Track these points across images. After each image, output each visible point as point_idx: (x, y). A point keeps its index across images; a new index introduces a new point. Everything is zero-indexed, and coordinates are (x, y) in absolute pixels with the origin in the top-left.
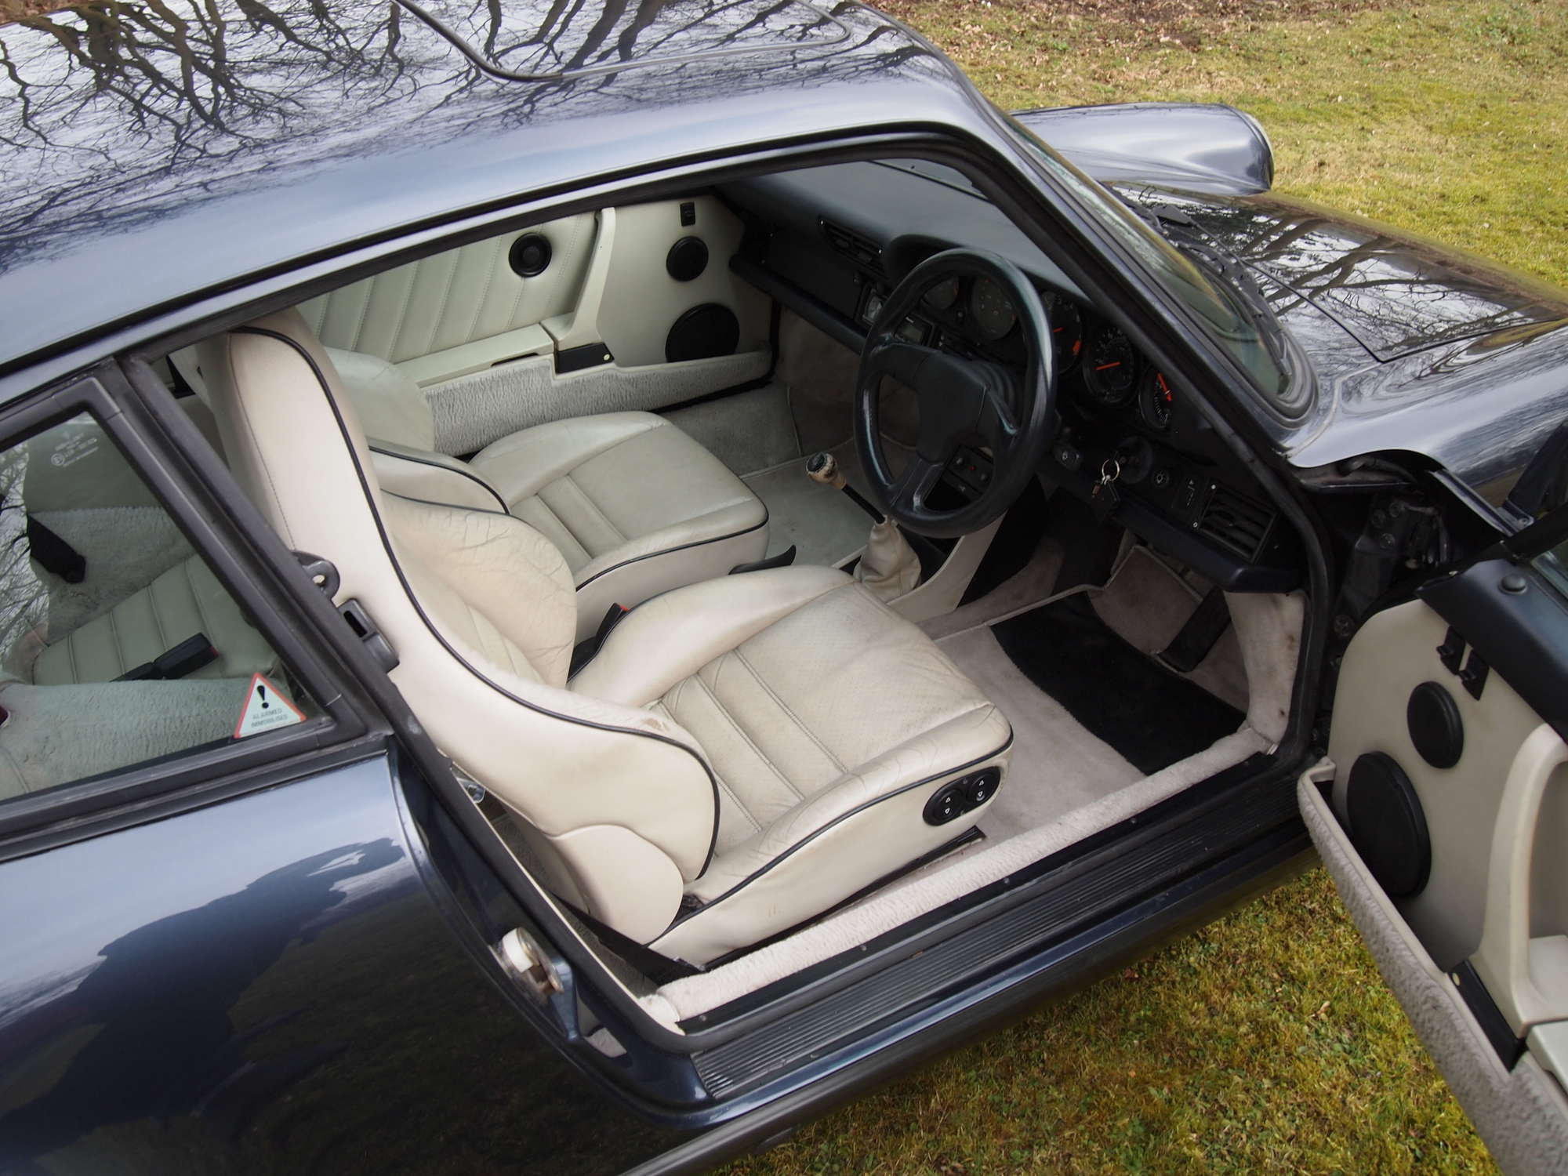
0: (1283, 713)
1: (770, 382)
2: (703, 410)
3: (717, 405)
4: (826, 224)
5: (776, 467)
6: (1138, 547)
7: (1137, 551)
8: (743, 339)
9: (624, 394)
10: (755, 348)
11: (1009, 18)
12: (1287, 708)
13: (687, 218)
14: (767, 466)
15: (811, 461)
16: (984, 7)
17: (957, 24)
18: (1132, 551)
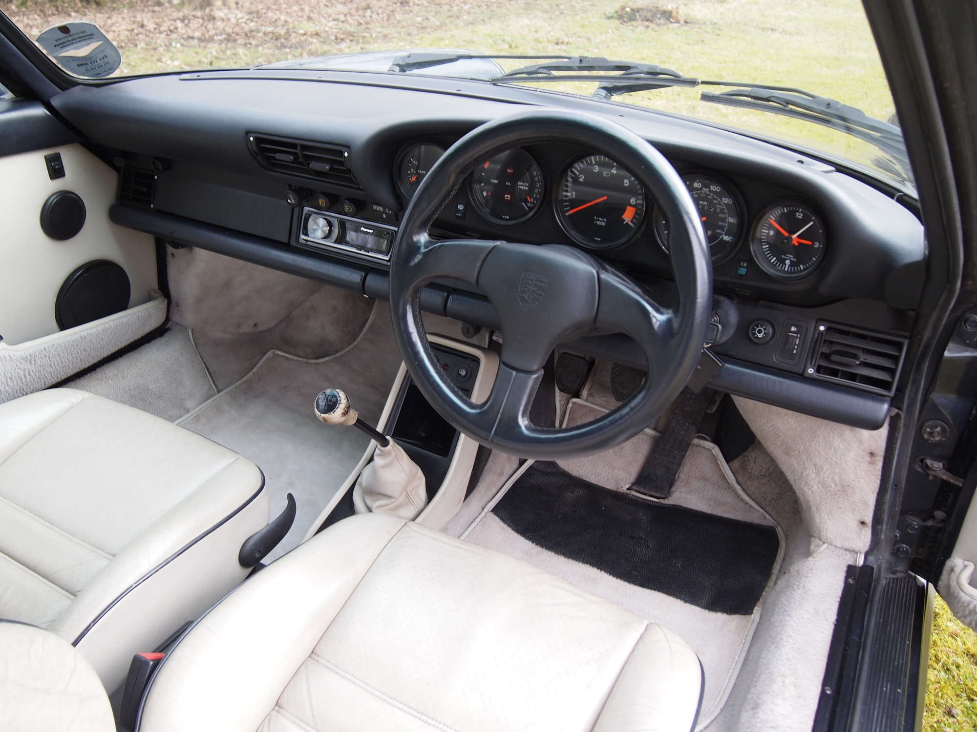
0: (863, 523)
1: (169, 329)
2: (110, 371)
3: (122, 363)
4: (256, 139)
5: (197, 409)
6: (575, 400)
7: (574, 403)
8: (135, 292)
9: (22, 375)
10: (149, 299)
11: (196, 53)
12: (869, 518)
13: (56, 170)
14: (188, 411)
15: (317, 402)
16: (175, 48)
17: (159, 60)
18: (570, 405)
